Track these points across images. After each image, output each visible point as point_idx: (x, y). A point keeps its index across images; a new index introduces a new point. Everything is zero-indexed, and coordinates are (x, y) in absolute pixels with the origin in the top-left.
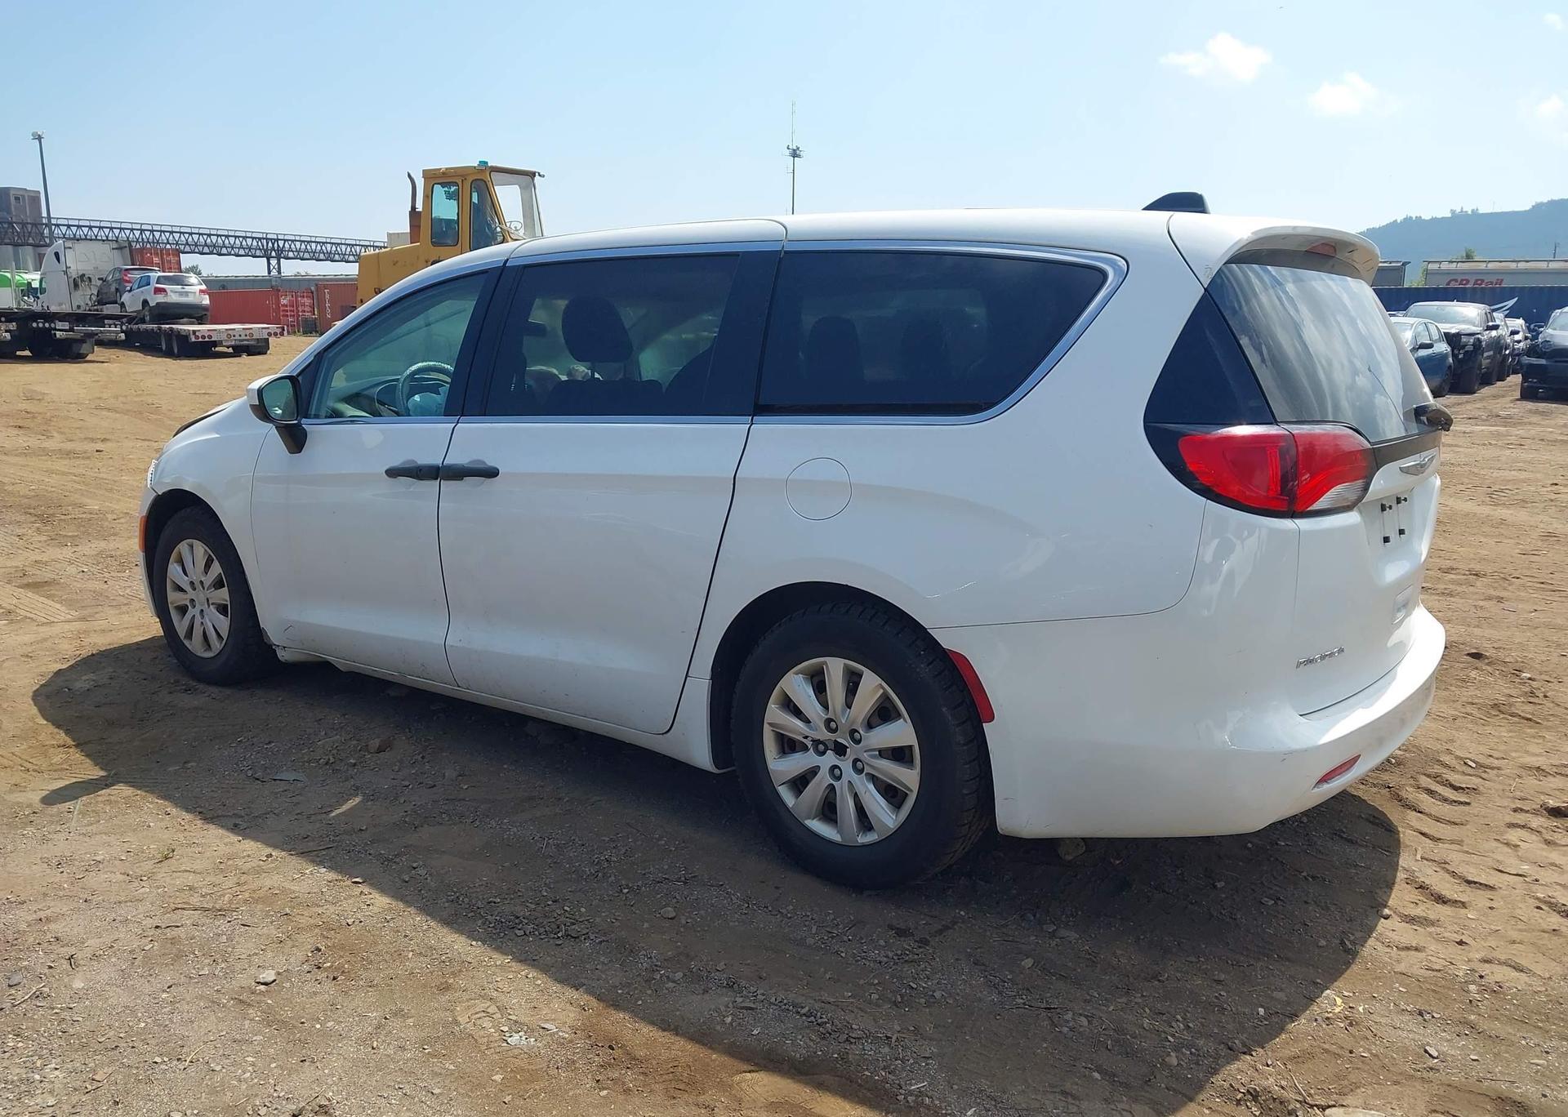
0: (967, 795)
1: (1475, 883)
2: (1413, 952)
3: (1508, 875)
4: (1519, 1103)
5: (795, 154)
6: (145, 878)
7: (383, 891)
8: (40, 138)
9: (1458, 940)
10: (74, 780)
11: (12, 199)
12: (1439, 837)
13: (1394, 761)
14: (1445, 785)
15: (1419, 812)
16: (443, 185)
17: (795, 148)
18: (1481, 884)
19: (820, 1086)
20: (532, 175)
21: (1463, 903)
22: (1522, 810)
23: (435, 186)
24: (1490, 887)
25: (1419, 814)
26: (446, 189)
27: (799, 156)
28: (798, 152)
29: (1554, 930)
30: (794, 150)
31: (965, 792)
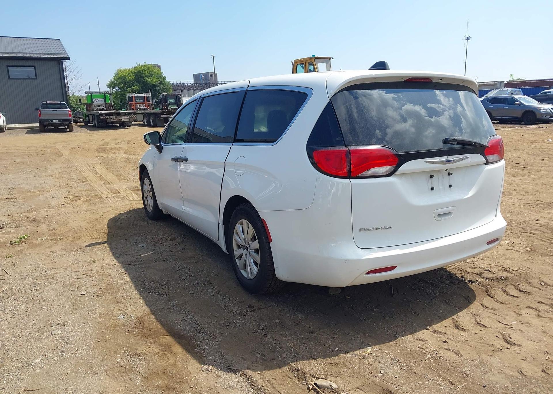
0: (269, 265)
1: (480, 324)
2: (421, 342)
3: (502, 324)
4: (392, 392)
5: (468, 39)
6: (84, 266)
7: (130, 276)
8: (213, 57)
9: (444, 341)
10: (98, 241)
11: (210, 75)
12: (488, 307)
13: (503, 278)
14: (517, 290)
15: (492, 297)
16: (301, 64)
17: (468, 36)
18: (482, 325)
19: (180, 343)
20: (330, 58)
21: (465, 329)
22: (542, 302)
23: (298, 65)
24: (485, 326)
25: (491, 298)
26: (302, 66)
27: (469, 40)
28: (469, 38)
29: (492, 345)
30: (468, 37)
31: (269, 264)
